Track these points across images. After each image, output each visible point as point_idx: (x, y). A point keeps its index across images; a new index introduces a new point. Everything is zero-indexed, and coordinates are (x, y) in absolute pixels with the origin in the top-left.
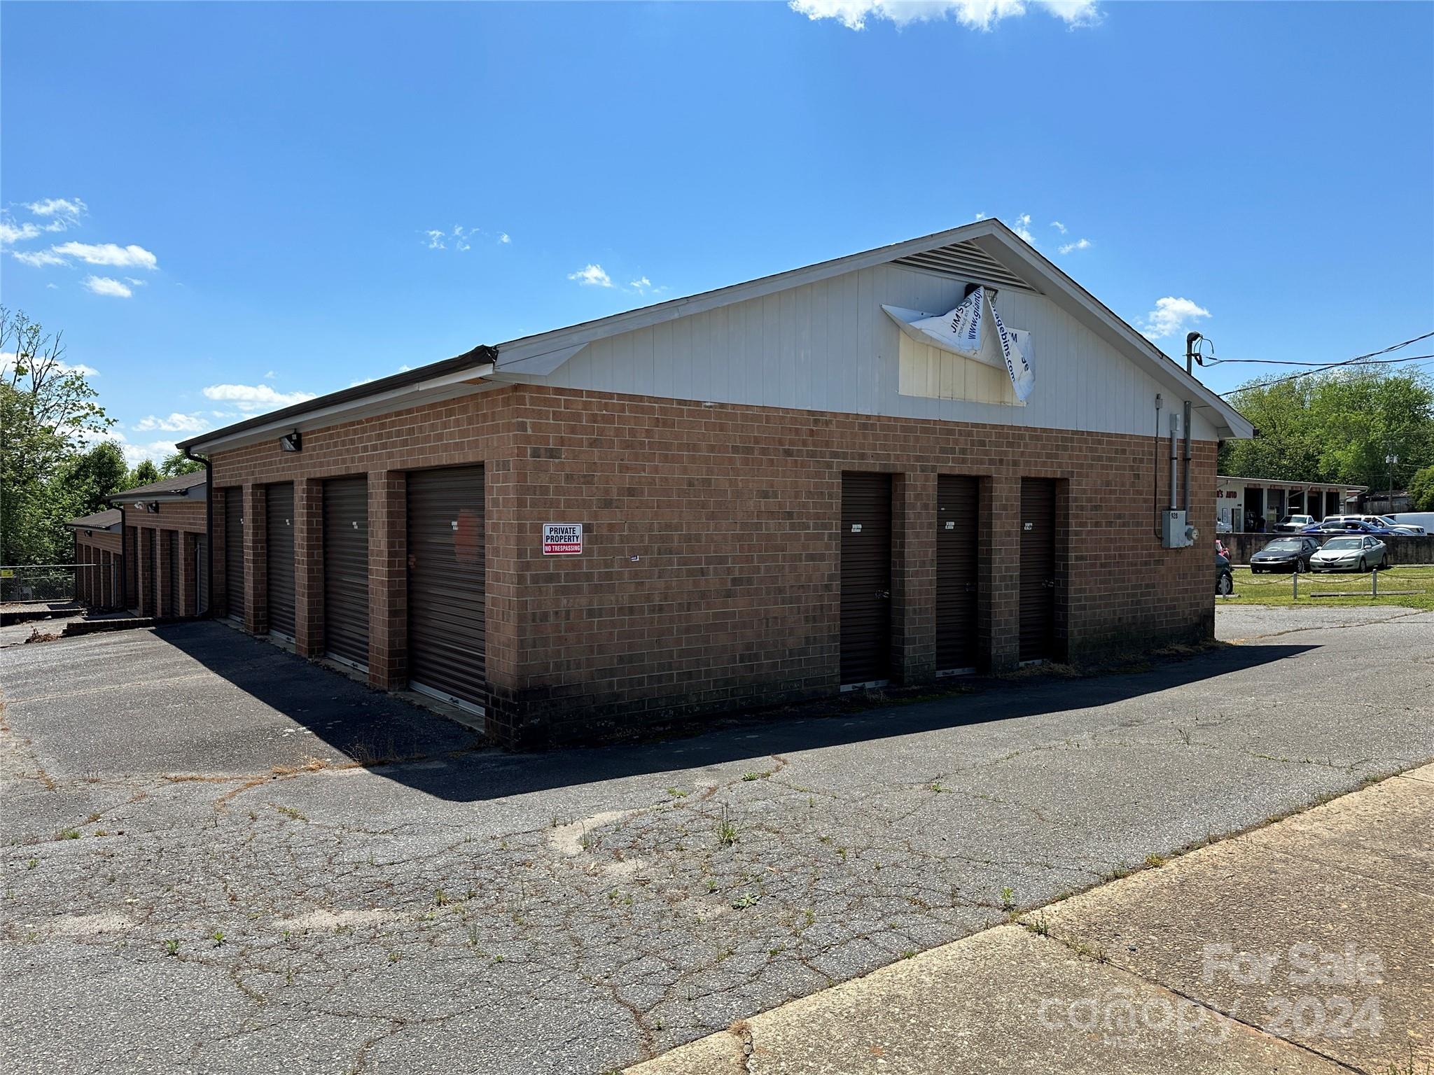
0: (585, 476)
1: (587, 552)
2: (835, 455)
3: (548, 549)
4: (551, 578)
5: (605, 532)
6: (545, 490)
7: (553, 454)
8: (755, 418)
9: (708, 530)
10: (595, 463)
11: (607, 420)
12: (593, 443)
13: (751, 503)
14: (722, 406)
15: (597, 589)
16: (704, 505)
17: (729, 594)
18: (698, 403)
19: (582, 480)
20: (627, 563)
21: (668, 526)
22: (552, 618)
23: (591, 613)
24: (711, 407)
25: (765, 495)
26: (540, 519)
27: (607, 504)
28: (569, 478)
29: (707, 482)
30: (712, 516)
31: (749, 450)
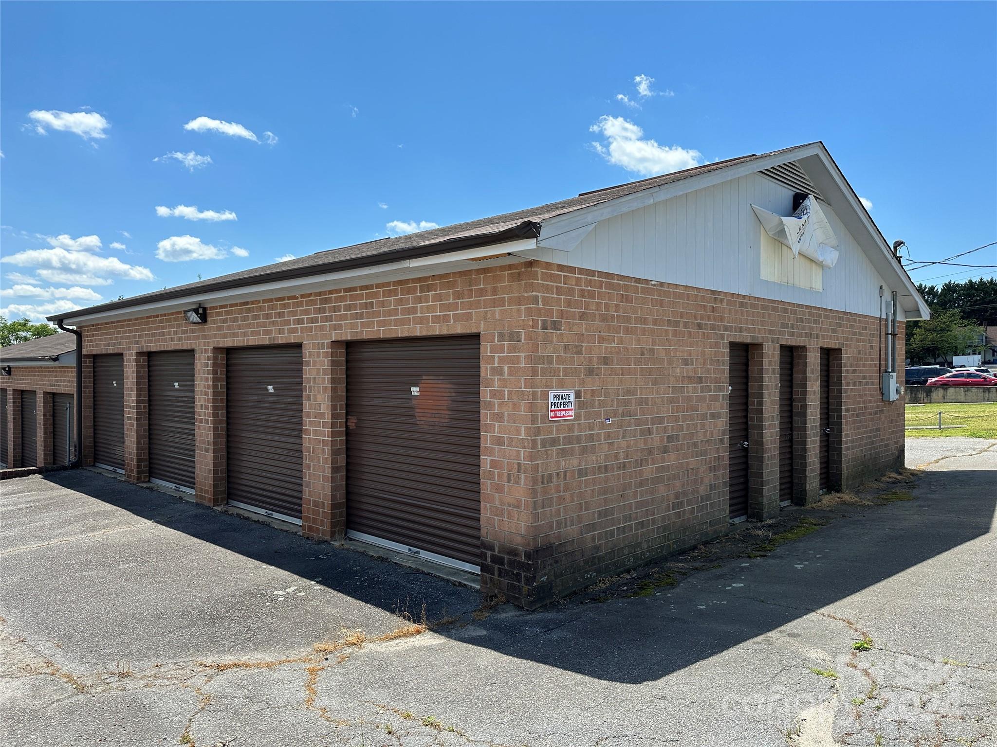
0: (576, 347)
1: (578, 416)
2: (726, 328)
3: (552, 414)
4: (554, 442)
5: (589, 398)
6: (549, 359)
7: (556, 326)
8: (680, 296)
9: (653, 394)
10: (583, 335)
11: (592, 295)
12: (582, 316)
13: (678, 370)
14: (662, 284)
15: (584, 451)
16: (650, 372)
17: (665, 450)
18: (647, 281)
19: (575, 350)
20: (603, 426)
21: (628, 392)
22: (555, 479)
23: (581, 473)
24: (654, 285)
25: (686, 362)
26: (547, 387)
27: (590, 372)
28: (566, 347)
29: (652, 351)
30: (655, 382)
31: (677, 324)
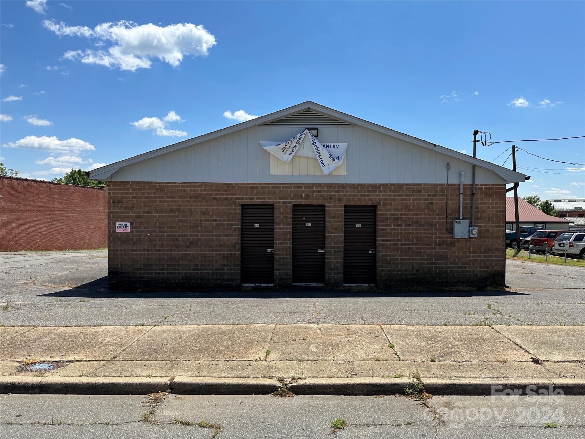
0: (131, 208)
1: (132, 231)
2: (238, 198)
3: (118, 230)
4: (119, 239)
5: (138, 225)
6: (117, 212)
7: (119, 201)
8: (199, 187)
9: (179, 225)
10: (134, 204)
11: (140, 190)
12: (133, 198)
13: (198, 216)
14: (185, 183)
15: (135, 243)
16: (177, 217)
17: (188, 247)
18: (175, 183)
19: (130, 209)
20: (146, 235)
21: (162, 224)
22: (119, 251)
23: (133, 250)
24: (180, 184)
26: (115, 221)
27: (139, 216)
28: (125, 208)
29: (178, 209)
30: (181, 220)
31: (196, 198)
